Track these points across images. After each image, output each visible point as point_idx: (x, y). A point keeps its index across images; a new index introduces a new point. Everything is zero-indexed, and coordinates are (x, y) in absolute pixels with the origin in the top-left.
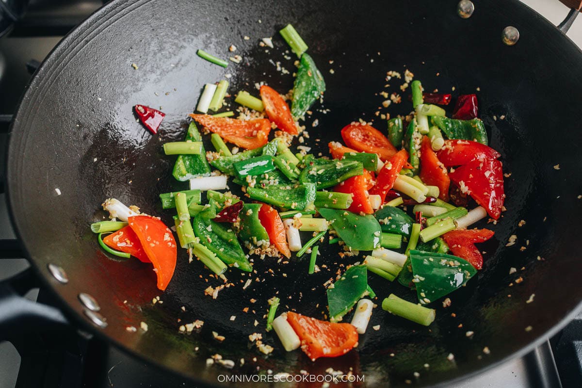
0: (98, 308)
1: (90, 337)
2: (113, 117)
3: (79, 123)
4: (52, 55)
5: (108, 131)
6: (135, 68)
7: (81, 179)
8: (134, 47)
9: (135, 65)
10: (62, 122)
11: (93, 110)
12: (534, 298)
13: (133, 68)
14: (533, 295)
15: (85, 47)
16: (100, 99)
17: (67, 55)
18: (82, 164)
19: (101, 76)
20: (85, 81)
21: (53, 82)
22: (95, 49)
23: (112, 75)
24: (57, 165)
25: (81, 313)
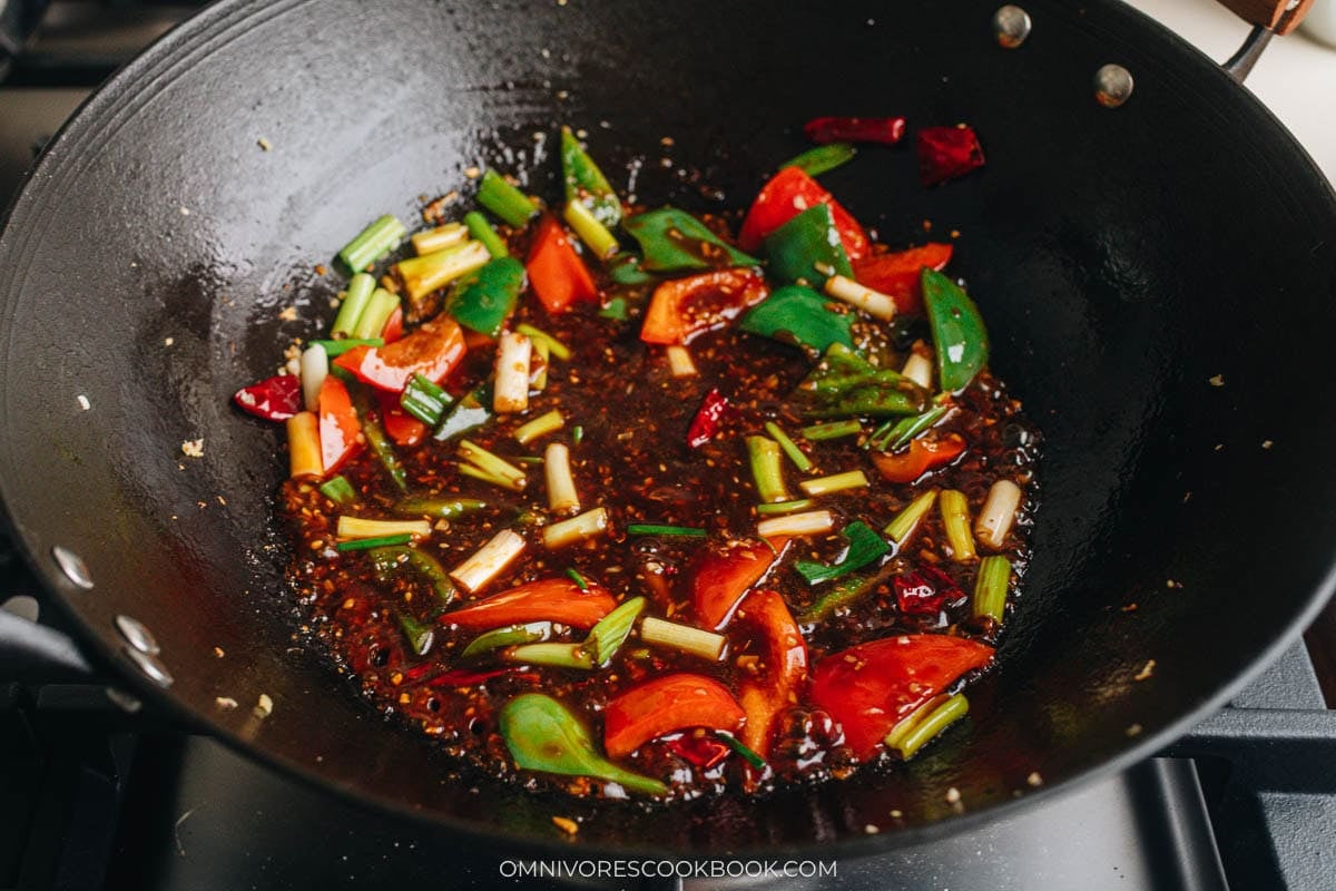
0: (156, 650)
1: (134, 706)
2: (212, 252)
3: (137, 260)
4: (86, 110)
5: (200, 280)
6: (264, 148)
7: (136, 381)
8: (266, 102)
9: (265, 142)
10: (100, 254)
11: (169, 234)
12: (1153, 669)
13: (260, 149)
14: (1152, 663)
15: (157, 97)
16: (185, 212)
17: (118, 111)
18: (139, 347)
19: (190, 162)
20: (155, 171)
21: (84, 166)
22: (180, 101)
23: (214, 160)
24: (85, 345)
25: (117, 653)
